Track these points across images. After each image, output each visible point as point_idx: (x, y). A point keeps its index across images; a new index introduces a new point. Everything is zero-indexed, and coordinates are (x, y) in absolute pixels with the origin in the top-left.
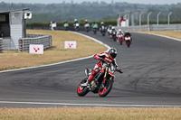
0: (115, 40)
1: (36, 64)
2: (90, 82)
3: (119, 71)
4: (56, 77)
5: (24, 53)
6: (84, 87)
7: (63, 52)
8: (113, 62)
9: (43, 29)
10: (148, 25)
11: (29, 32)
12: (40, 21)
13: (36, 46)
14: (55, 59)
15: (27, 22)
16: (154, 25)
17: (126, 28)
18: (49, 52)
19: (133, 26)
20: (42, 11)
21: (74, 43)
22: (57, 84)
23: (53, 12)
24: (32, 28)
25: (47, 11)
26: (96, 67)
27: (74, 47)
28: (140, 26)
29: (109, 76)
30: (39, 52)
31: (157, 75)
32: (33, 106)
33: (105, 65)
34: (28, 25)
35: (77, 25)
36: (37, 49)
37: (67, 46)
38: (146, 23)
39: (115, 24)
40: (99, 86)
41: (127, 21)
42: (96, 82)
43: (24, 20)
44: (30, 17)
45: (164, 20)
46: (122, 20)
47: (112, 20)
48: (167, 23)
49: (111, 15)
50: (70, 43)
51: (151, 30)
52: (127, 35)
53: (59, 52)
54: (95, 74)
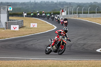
0: (59, 23)
1: (15, 36)
2: (53, 46)
3: (69, 40)
4: (26, 43)
5: (8, 30)
6: (49, 49)
7: (30, 29)
8: (66, 35)
9: (18, 16)
10: (77, 14)
11: (10, 18)
12: (17, 12)
13: (15, 26)
14: (25, 33)
15: (10, 13)
16: (80, 14)
17: (65, 16)
18: (22, 29)
19: (69, 15)
20: (18, 7)
21: (36, 24)
22: (26, 47)
23: (24, 7)
24: (12, 16)
25: (21, 7)
26: (56, 38)
27: (36, 26)
28: (73, 15)
29: (63, 43)
30: (16, 29)
31: (82, 42)
32: (13, 59)
33: (61, 37)
34: (10, 14)
35: (38, 14)
36: (15, 28)
37: (32, 26)
38: (76, 13)
39: (59, 14)
40: (58, 48)
41: (66, 12)
42: (56, 46)
43: (8, 11)
44: (11, 10)
45: (86, 12)
46: (63, 11)
47: (57, 12)
48: (87, 13)
49: (56, 9)
50: (34, 24)
51: (79, 17)
52: (66, 20)
53: (28, 29)
54: (55, 42)
